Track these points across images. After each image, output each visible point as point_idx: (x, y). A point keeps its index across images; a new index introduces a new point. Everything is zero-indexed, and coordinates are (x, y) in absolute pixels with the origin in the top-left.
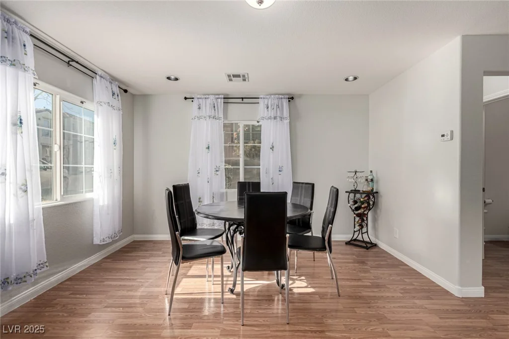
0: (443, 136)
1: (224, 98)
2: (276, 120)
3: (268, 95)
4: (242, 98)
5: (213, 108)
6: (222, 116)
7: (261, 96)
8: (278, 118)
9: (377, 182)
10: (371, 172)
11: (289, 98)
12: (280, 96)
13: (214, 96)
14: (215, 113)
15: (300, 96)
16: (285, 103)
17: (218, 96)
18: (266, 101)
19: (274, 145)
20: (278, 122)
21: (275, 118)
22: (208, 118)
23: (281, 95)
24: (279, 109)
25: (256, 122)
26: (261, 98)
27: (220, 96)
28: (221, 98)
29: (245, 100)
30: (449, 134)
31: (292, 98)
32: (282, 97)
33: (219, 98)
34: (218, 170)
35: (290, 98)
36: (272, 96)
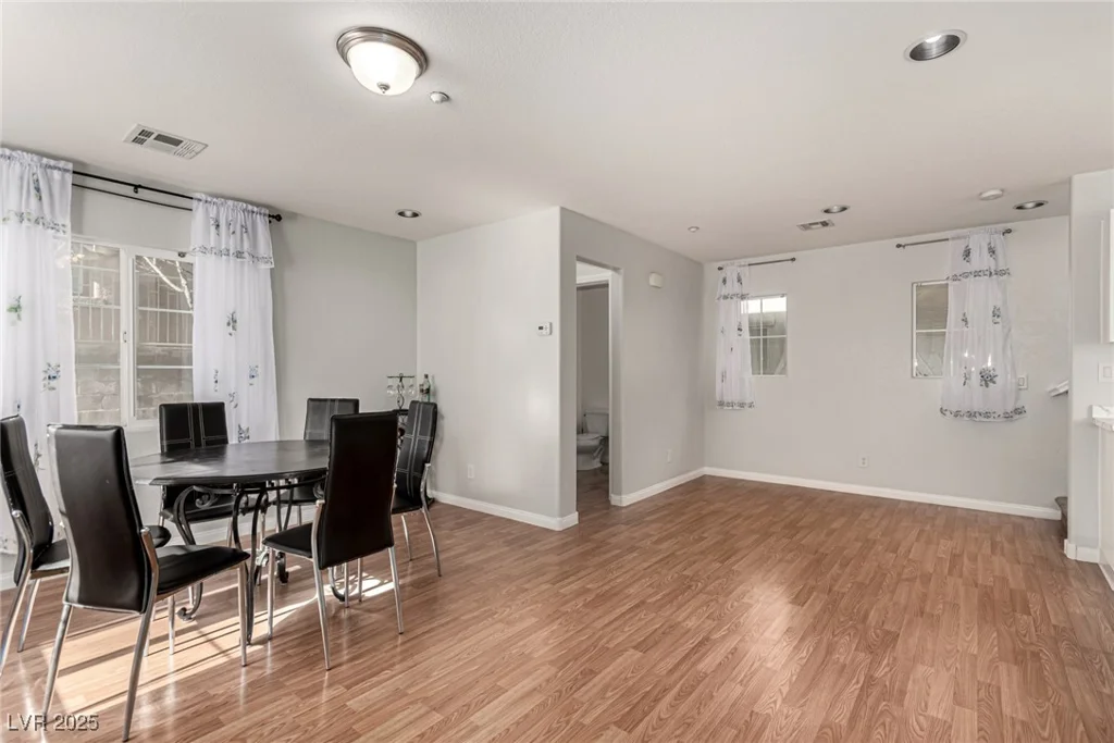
0: (541, 328)
1: (74, 172)
2: (239, 260)
3: (217, 196)
4: (137, 187)
5: (33, 192)
6: (68, 223)
7: (198, 195)
8: (246, 255)
9: (435, 394)
10: (426, 376)
11: (270, 216)
12: (250, 207)
13: (36, 158)
14: (41, 208)
15: (294, 216)
16: (262, 225)
17: (52, 162)
18: (213, 211)
19: (237, 317)
20: (246, 268)
21: (239, 255)
22: (14, 219)
23: (252, 203)
24: (248, 236)
25: (177, 254)
26: (200, 200)
27: (62, 164)
28: (66, 170)
29: (142, 193)
30: (548, 326)
31: (279, 218)
32: (255, 209)
33: (55, 168)
34: (53, 374)
35: (273, 217)
36: (230, 203)
